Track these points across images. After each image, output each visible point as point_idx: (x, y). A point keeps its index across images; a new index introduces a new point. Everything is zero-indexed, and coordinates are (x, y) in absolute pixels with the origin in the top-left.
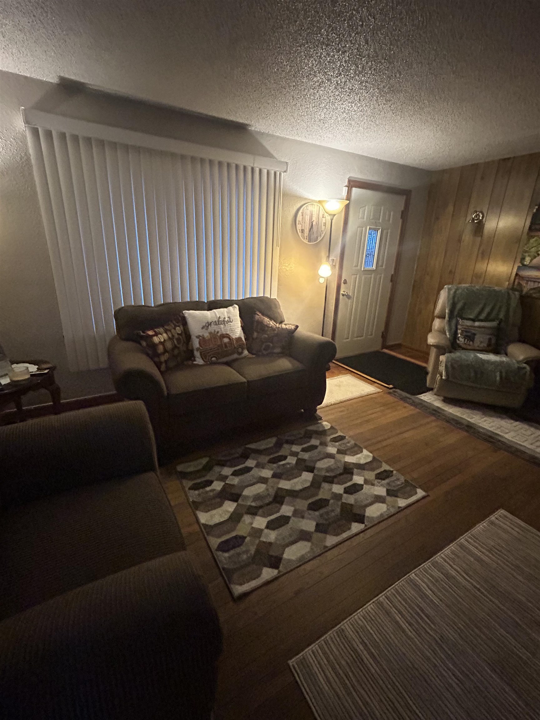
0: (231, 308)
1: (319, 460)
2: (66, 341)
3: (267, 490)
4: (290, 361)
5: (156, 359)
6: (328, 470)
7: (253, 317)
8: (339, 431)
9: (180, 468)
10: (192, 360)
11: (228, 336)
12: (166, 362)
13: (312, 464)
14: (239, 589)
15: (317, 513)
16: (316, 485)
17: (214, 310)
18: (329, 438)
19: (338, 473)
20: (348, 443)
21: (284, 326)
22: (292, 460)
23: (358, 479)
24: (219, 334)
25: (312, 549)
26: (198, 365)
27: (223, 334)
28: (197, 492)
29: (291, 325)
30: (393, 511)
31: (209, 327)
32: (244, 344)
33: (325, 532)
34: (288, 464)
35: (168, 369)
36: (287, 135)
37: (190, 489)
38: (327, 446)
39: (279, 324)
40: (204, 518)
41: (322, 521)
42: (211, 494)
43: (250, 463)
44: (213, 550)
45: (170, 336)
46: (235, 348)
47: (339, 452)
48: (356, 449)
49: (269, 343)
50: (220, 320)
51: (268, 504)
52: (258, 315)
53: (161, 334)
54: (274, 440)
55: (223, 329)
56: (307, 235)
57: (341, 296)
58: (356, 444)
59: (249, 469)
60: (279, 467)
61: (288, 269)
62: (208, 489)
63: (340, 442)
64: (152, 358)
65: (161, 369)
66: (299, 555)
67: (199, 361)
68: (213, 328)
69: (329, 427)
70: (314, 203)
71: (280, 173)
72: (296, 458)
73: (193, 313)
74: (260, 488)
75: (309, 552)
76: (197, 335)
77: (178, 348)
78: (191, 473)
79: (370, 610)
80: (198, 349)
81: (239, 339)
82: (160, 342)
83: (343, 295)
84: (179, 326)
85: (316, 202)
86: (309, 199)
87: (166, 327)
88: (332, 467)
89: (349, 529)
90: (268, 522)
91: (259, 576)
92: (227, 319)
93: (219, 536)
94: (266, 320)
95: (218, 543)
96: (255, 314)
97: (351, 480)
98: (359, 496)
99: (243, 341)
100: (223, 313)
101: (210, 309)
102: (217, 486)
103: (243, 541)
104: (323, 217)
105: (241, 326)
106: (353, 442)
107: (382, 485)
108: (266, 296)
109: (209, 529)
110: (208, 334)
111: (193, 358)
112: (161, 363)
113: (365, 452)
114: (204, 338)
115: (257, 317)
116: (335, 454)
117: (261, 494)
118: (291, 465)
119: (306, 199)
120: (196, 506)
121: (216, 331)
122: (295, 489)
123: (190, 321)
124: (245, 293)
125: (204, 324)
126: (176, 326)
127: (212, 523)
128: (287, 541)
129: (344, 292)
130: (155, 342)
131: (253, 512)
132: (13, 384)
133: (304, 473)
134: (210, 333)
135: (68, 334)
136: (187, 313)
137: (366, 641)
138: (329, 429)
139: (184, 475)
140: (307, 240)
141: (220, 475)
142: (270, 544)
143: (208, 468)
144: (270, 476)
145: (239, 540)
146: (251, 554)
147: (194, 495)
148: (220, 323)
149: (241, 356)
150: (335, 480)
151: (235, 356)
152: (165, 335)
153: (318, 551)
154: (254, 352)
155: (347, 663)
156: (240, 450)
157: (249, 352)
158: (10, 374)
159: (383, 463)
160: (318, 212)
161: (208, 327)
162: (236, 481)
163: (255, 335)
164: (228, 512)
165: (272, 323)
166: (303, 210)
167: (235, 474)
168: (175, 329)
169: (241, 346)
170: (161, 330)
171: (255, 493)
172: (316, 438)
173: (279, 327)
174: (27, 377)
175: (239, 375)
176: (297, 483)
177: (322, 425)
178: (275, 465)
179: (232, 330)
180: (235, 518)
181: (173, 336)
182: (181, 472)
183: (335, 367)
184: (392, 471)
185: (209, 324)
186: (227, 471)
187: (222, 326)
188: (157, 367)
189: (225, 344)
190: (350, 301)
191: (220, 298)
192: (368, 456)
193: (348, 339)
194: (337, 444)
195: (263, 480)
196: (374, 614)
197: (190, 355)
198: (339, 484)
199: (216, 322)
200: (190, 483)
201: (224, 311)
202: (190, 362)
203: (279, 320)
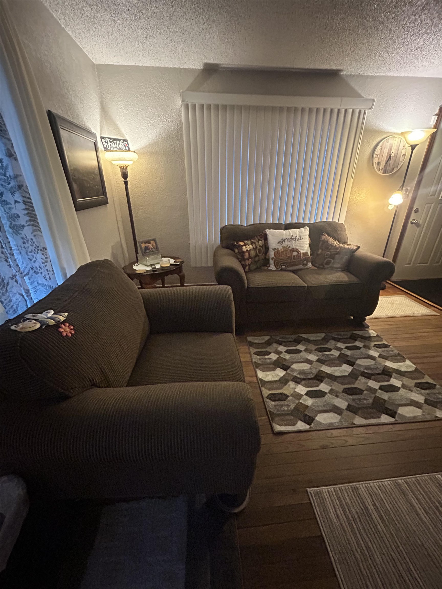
0: (302, 229)
1: (360, 358)
2: (191, 246)
3: (310, 369)
4: (347, 275)
5: (243, 263)
6: (367, 368)
7: (320, 238)
8: (384, 340)
9: (249, 339)
10: (267, 266)
11: (297, 251)
12: (249, 265)
13: (352, 360)
14: (278, 428)
15: (350, 397)
16: (353, 376)
17: (289, 230)
18: (373, 344)
19: (377, 372)
20: (392, 351)
21: (346, 246)
22: (336, 353)
23: (395, 382)
24: (290, 249)
25: (340, 421)
26: (271, 270)
27: (293, 249)
28: (258, 357)
29: (353, 246)
30: (428, 418)
31: (284, 242)
32: (309, 258)
33: (356, 413)
34: (332, 355)
35: (250, 271)
36: (378, 73)
37: (254, 353)
38: (369, 349)
39: (342, 244)
40: (261, 374)
41: (353, 404)
42: (269, 361)
43: (301, 347)
44: (264, 398)
45: (254, 247)
46: (301, 260)
47: (380, 356)
48: (399, 358)
49: (331, 259)
50: (293, 237)
51: (309, 379)
52: (325, 236)
53: (248, 245)
54: (323, 335)
55: (294, 245)
56: (383, 167)
57: (409, 224)
58: (399, 354)
59: (299, 351)
60: (323, 355)
61: (358, 198)
62: (266, 357)
63: (383, 349)
64: (240, 261)
65: (246, 270)
66: (329, 421)
67: (272, 267)
68: (285, 244)
69: (375, 335)
70: (396, 136)
71: (365, 110)
72: (339, 352)
73: (272, 231)
74: (305, 367)
75: (337, 422)
76: (273, 248)
77: (259, 256)
78: (256, 343)
79: (387, 485)
80: (272, 259)
81: (306, 254)
82: (247, 251)
83: (412, 223)
84: (262, 241)
85: (397, 134)
86: (391, 133)
87: (253, 241)
88: (372, 367)
89: (379, 417)
90: (308, 392)
91: (294, 425)
92: (298, 237)
93: (270, 390)
94: (331, 240)
95: (268, 394)
96: (322, 235)
97: (389, 381)
98: (395, 396)
99: (309, 255)
100: (296, 233)
101: (286, 229)
102: (274, 357)
103: (286, 398)
104: (403, 149)
105: (309, 244)
106: (396, 352)
107: (421, 394)
108: (334, 220)
109: (264, 383)
110: (282, 248)
111: (268, 265)
112: (246, 266)
113: (408, 362)
114: (278, 250)
115: (323, 238)
116: (376, 357)
117: (306, 371)
118: (334, 356)
119: (387, 132)
120: (257, 366)
121: (289, 246)
122: (334, 374)
123: (270, 238)
124: (316, 218)
125: (280, 240)
126: (259, 240)
127: (266, 379)
128: (321, 409)
129: (414, 220)
130: (244, 250)
131: (297, 381)
132: (162, 268)
133: (344, 364)
134: (283, 247)
135: (192, 242)
136: (268, 231)
137: (378, 505)
138: (374, 337)
139: (251, 344)
140: (382, 172)
141: (277, 350)
142: (307, 407)
143: (268, 343)
144: (315, 360)
145: (283, 397)
146: (291, 408)
147: (256, 358)
148: (292, 240)
149: (305, 267)
150: (373, 377)
151: (301, 266)
152: (251, 246)
153: (345, 424)
154: (317, 265)
155: (357, 512)
156: (294, 337)
157: (312, 265)
158: (161, 263)
159: (426, 376)
160: (398, 145)
161: (282, 242)
162: (288, 356)
163: (320, 251)
164: (279, 376)
165: (336, 243)
166: (382, 144)
167: (288, 352)
168: (258, 242)
169: (306, 259)
170: (249, 242)
171: (301, 368)
172: (360, 341)
173: (341, 247)
174: (169, 265)
175: (302, 282)
176: (337, 370)
177: (368, 332)
178: (321, 353)
179: (301, 247)
180: (283, 381)
181: (256, 247)
182: (250, 342)
183: (390, 288)
184: (435, 385)
185: (284, 240)
186: (282, 348)
187: (293, 242)
188: (243, 268)
189: (294, 256)
190: (418, 229)
191: (295, 221)
192: (410, 366)
193: (410, 264)
194: (380, 350)
195: (309, 362)
196: (390, 490)
197: (266, 262)
198: (376, 381)
199: (289, 239)
200: (255, 350)
201: (296, 231)
202: (266, 268)
203: (343, 241)
